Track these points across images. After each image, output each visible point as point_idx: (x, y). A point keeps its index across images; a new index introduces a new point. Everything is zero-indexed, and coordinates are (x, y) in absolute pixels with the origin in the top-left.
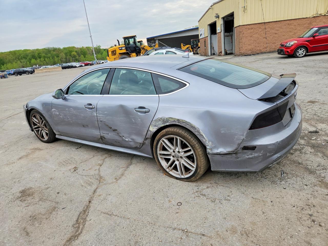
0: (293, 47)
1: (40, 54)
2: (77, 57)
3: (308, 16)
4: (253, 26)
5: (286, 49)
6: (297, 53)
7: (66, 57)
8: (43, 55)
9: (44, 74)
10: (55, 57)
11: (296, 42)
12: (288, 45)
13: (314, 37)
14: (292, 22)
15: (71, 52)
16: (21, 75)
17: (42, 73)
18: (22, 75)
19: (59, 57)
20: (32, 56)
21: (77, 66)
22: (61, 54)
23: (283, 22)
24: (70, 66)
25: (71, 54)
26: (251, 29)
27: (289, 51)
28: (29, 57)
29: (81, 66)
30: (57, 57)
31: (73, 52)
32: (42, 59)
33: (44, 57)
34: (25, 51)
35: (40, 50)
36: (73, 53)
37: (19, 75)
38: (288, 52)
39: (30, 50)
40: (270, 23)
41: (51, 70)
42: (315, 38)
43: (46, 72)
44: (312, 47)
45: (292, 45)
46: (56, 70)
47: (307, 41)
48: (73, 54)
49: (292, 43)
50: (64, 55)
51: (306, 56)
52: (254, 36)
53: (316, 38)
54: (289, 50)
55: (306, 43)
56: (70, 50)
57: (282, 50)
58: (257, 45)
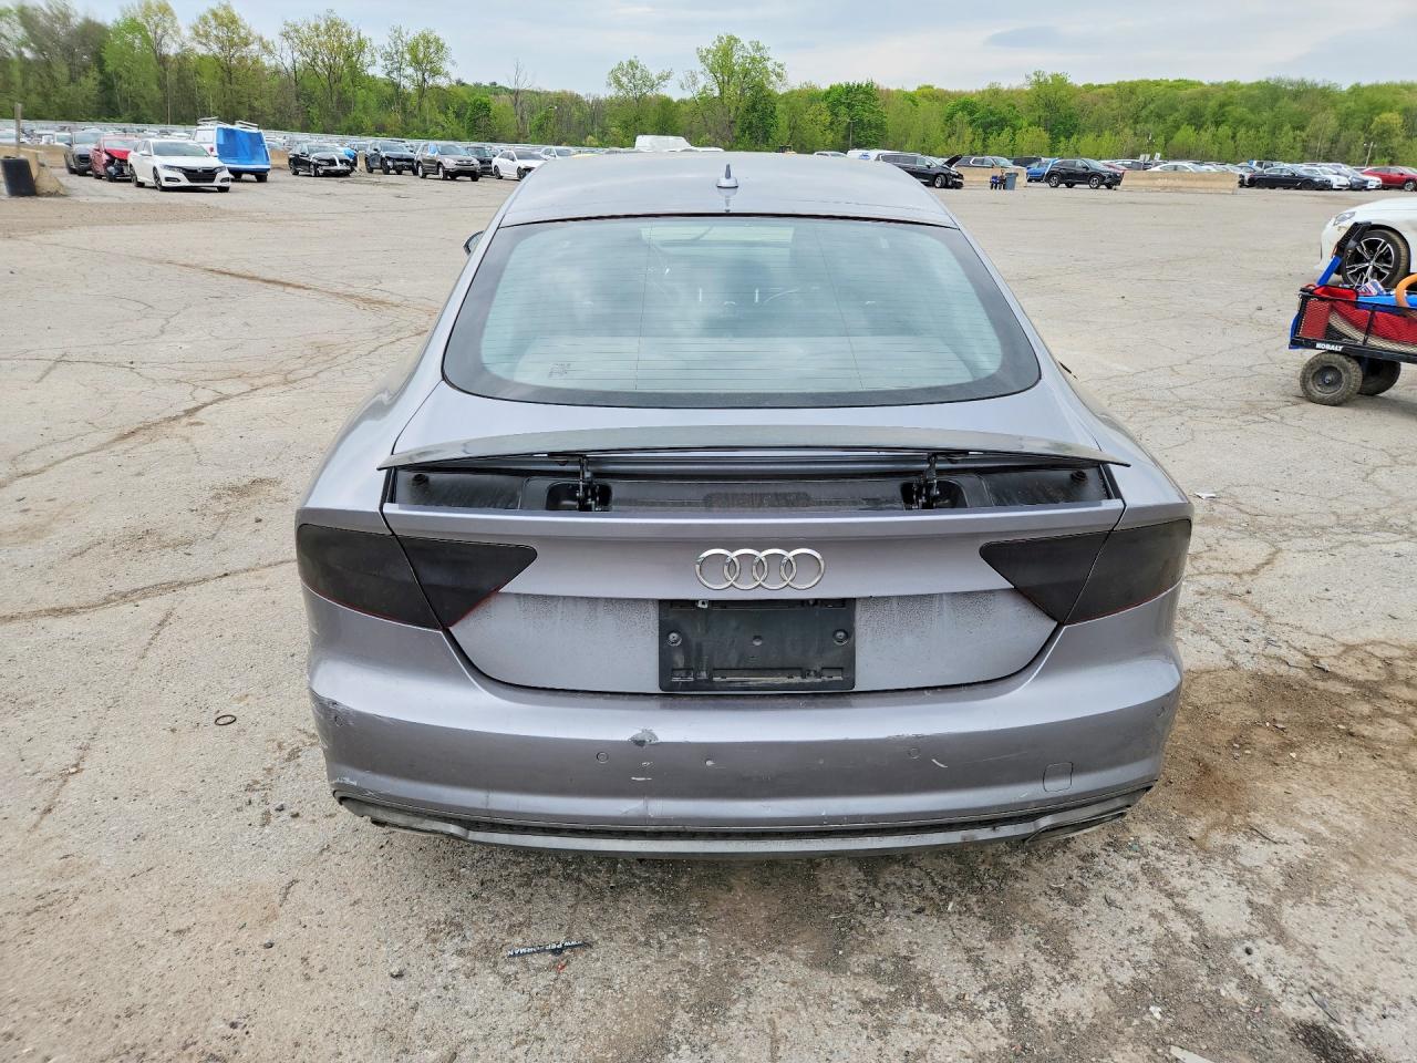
1: (1227, 109)
2: (1396, 142)
7: (1339, 134)
8: (1240, 111)
9: (1153, 197)
10: (1287, 127)
15: (1376, 108)
16: (1070, 185)
17: (1148, 190)
18: (1076, 186)
19: (1302, 128)
20: (1192, 113)
21: (1336, 181)
22: (1321, 116)
24: (1300, 177)
25: (1372, 120)
28: (1176, 115)
29: (1361, 187)
30: (1295, 128)
31: (1391, 111)
32: (1225, 130)
33: (1241, 122)
34: (1178, 88)
35: (1242, 87)
36: (1386, 116)
37: (1104, 187)
39: (1201, 84)
41: (1189, 183)
43: (1164, 188)
46: (1209, 184)
48: (1383, 124)
50: (1333, 122)
56: (1379, 98)
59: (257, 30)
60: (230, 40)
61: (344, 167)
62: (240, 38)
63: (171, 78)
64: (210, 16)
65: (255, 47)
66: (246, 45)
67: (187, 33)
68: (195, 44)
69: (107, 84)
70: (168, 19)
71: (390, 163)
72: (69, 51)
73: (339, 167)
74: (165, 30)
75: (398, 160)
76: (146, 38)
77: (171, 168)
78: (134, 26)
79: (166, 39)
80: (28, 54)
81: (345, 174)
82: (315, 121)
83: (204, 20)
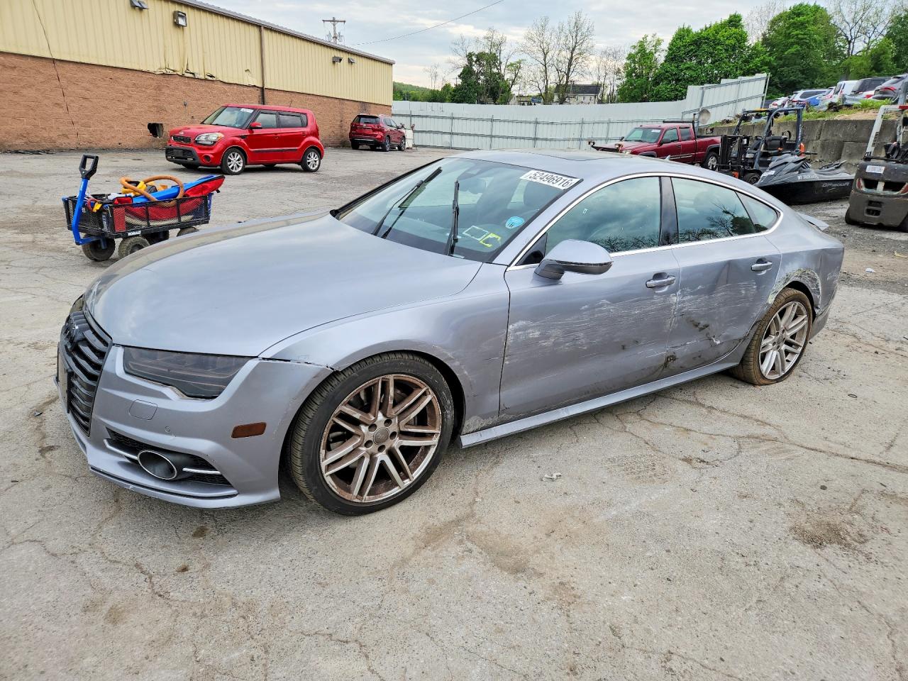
0: (219, 147)
3: (151, 70)
4: (15, 60)
5: (200, 149)
6: (229, 163)
11: (221, 135)
12: (202, 139)
13: (251, 128)
14: (119, 74)
23: (96, 69)
26: (11, 68)
27: (211, 156)
38: (207, 157)
40: (64, 63)
42: (253, 132)
44: (254, 152)
45: (215, 142)
47: (242, 137)
49: (213, 137)
51: (245, 171)
52: (25, 92)
53: (256, 132)
54: (210, 153)
55: (243, 141)
57: (191, 151)
58: (38, 122)
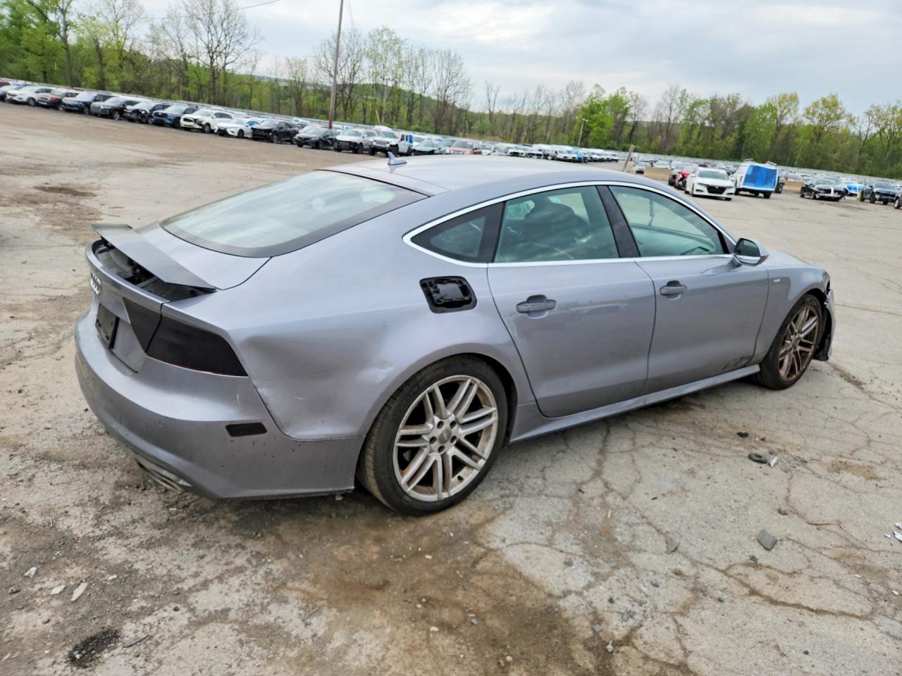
59: (848, 111)
60: (828, 116)
61: (836, 195)
62: (835, 115)
63: (781, 137)
64: (821, 102)
65: (843, 122)
66: (838, 119)
67: (801, 112)
68: (804, 119)
69: (740, 141)
70: (793, 104)
71: (877, 197)
72: (728, 122)
73: (832, 194)
74: (789, 111)
75: (885, 195)
76: (774, 116)
77: (701, 184)
78: (770, 108)
79: (788, 115)
80: (707, 124)
81: (836, 200)
82: (866, 168)
83: (816, 105)
